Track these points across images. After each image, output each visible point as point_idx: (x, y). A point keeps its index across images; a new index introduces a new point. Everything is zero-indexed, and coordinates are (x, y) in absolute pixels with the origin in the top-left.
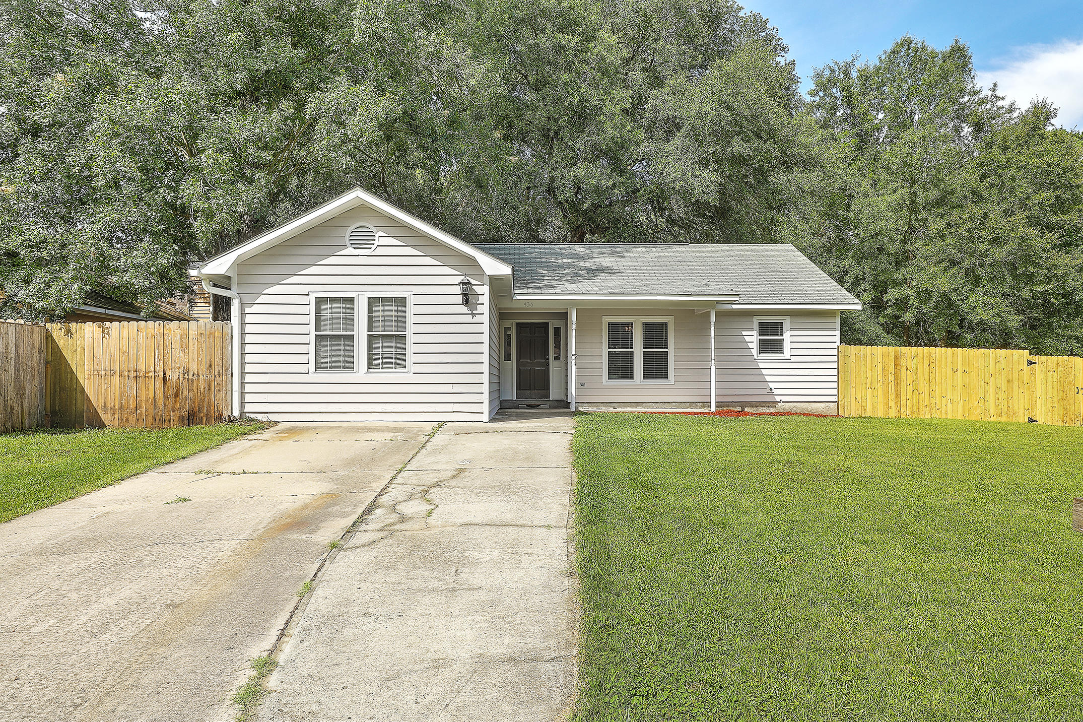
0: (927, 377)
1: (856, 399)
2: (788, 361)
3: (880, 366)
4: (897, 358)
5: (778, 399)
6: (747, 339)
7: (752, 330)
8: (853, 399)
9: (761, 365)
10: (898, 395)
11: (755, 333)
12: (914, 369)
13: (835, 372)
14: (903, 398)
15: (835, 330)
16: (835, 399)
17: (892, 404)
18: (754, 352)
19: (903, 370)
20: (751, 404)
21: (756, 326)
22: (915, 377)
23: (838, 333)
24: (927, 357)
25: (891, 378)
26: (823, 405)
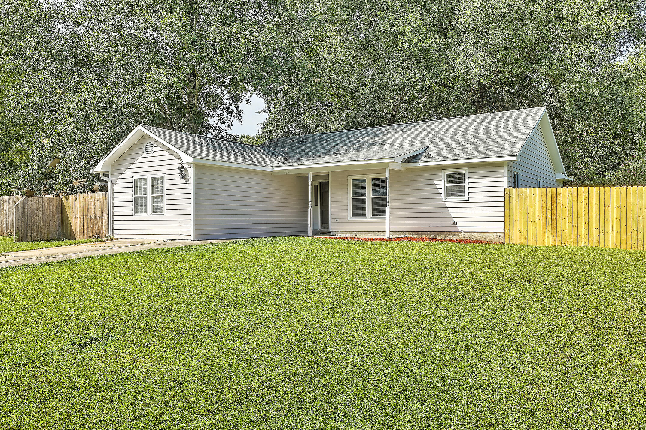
0: (580, 212)
1: (518, 230)
2: (467, 201)
3: (539, 204)
4: (554, 197)
5: (460, 229)
6: (438, 186)
7: (441, 179)
8: (516, 230)
9: (448, 205)
10: (554, 227)
11: (443, 182)
12: (569, 205)
13: (502, 209)
14: (559, 229)
15: (503, 176)
16: (502, 230)
17: (549, 234)
18: (443, 196)
19: (559, 207)
20: (441, 233)
21: (444, 177)
22: (569, 212)
23: (505, 179)
24: (580, 195)
25: (549, 213)
26: (494, 234)
